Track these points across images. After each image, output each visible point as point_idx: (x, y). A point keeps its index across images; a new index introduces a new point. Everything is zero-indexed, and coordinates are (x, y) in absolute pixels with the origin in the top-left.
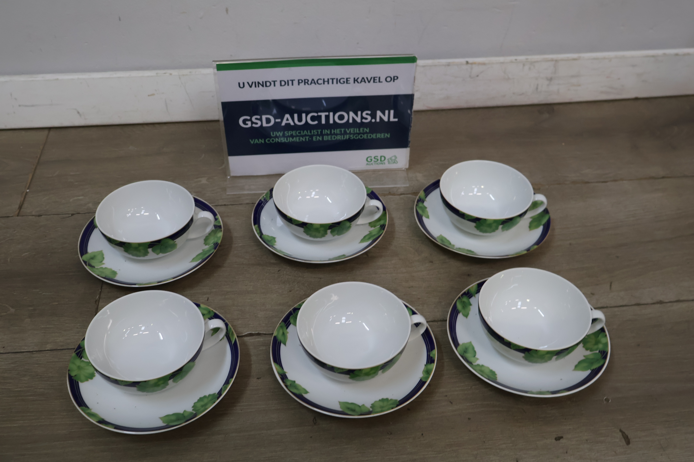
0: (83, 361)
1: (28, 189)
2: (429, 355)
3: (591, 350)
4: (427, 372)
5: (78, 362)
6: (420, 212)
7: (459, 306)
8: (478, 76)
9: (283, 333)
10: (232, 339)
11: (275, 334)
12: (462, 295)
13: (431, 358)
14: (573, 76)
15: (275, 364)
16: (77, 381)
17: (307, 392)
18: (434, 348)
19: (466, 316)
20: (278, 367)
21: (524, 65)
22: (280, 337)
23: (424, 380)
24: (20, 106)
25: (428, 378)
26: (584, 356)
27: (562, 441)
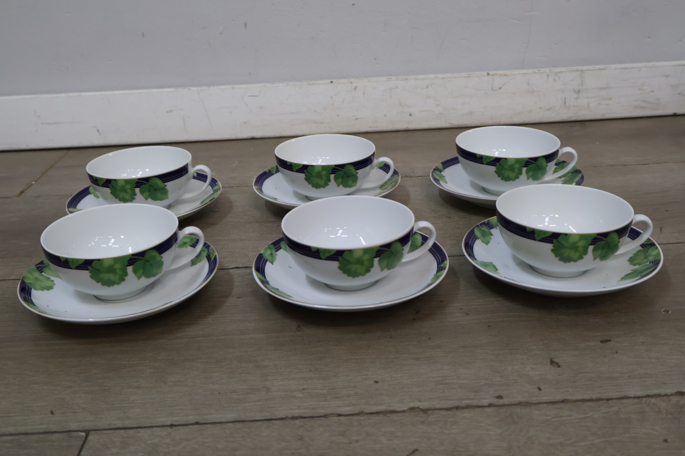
0: (43, 275)
1: (35, 181)
2: (440, 266)
3: (639, 264)
4: (437, 277)
5: (37, 274)
6: (437, 177)
7: (477, 233)
8: (500, 88)
9: (271, 254)
10: (211, 257)
11: (262, 252)
12: (481, 224)
13: (442, 267)
14: (602, 89)
15: (257, 272)
16: (30, 287)
18: (446, 259)
19: (487, 243)
20: (260, 276)
21: (548, 76)
22: (267, 255)
24: (42, 123)
26: (632, 270)
27: (609, 343)
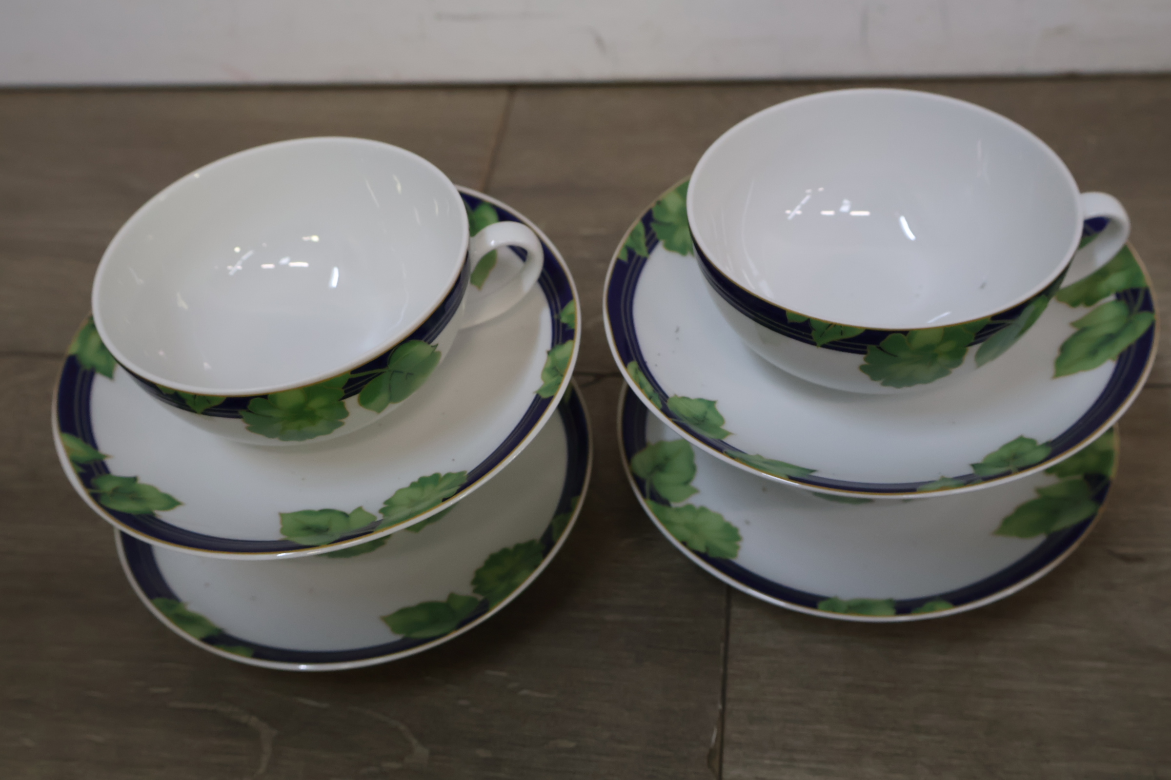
2: (558, 321)
4: (555, 370)
13: (565, 326)
17: (172, 503)
18: (571, 297)
20: (77, 443)
22: (90, 360)
23: (545, 395)
25: (558, 384)
